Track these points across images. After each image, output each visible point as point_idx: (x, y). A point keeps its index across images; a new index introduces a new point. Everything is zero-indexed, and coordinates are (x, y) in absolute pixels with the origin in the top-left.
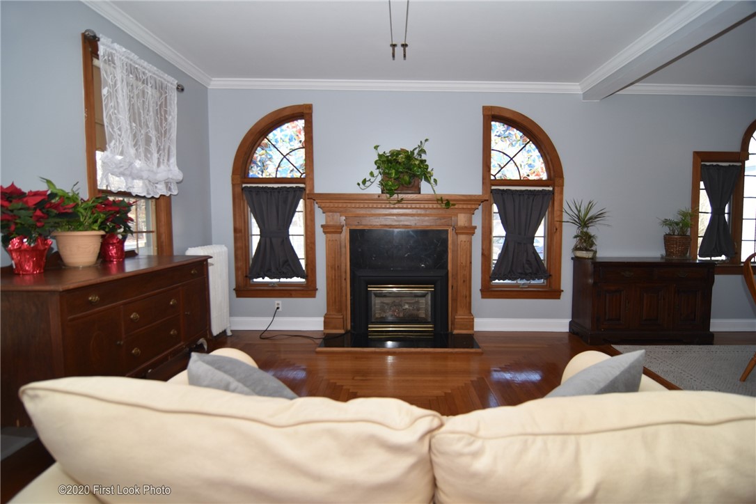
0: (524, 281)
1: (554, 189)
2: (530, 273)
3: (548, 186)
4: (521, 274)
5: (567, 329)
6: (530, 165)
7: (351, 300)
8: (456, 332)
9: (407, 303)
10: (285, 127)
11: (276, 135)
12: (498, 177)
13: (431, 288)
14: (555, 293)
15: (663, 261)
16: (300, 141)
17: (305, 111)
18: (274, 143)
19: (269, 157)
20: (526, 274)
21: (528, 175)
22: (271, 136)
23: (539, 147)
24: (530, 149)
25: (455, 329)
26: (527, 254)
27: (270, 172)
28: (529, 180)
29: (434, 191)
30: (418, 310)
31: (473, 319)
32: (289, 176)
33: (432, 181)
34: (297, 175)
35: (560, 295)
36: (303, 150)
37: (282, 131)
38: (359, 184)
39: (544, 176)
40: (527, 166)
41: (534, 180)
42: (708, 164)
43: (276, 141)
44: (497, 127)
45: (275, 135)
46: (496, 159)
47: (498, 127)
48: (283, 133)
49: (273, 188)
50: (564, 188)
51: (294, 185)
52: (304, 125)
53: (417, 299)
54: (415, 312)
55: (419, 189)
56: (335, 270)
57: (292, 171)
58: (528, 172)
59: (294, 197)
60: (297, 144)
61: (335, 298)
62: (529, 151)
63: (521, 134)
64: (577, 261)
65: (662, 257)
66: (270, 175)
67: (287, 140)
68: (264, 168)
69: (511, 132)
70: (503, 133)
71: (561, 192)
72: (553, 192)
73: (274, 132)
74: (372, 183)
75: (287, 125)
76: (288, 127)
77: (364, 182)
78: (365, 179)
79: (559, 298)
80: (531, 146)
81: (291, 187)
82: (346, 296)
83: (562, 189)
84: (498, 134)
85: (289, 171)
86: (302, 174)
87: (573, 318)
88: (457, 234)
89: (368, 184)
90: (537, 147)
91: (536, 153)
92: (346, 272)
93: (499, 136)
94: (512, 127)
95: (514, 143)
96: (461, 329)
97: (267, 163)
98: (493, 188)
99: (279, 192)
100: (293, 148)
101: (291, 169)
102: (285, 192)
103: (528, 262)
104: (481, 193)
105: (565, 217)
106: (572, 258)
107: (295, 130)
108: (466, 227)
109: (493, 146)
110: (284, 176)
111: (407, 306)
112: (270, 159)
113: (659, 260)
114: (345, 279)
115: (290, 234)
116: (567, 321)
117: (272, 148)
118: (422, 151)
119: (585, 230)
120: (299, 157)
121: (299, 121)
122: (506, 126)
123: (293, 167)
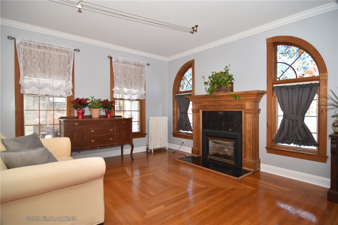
6: (304, 68)
9: (228, 149)
12: (281, 79)
21: (304, 75)
24: (304, 57)
28: (304, 78)
40: (302, 69)
41: (308, 77)
46: (280, 68)
47: (281, 48)
58: (303, 72)
69: (290, 49)
70: (284, 51)
84: (281, 52)
93: (282, 53)
94: (291, 45)
98: (274, 85)
109: (279, 60)
122: (286, 46)
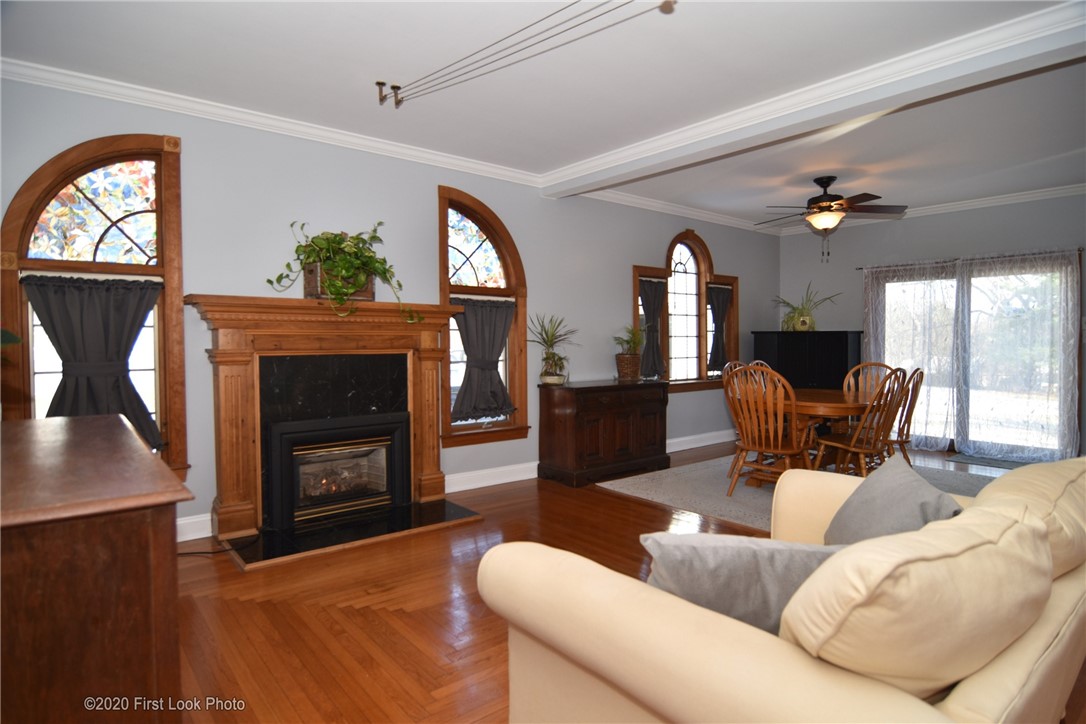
0: (489, 419)
1: (516, 300)
2: (496, 408)
3: (508, 296)
4: (485, 410)
5: (534, 475)
7: (263, 474)
8: (424, 500)
10: (114, 168)
11: (95, 180)
13: (388, 440)
14: (521, 432)
15: (617, 383)
16: (147, 199)
17: (167, 148)
18: (90, 196)
19: (77, 221)
20: (491, 410)
22: (82, 181)
23: (496, 246)
25: (421, 495)
26: (491, 382)
27: (81, 250)
29: (398, 298)
30: (360, 476)
31: (443, 477)
32: (123, 260)
33: (394, 282)
34: (142, 260)
35: (527, 432)
36: (154, 215)
37: (107, 175)
38: (270, 282)
39: (502, 284)
42: (644, 279)
43: (95, 192)
44: (453, 216)
45: (92, 182)
48: (110, 179)
49: (95, 282)
50: (528, 299)
51: (142, 279)
52: (154, 172)
53: (355, 461)
54: (358, 481)
55: (373, 294)
56: (237, 427)
57: (129, 251)
59: (141, 299)
60: (138, 204)
61: (238, 475)
62: (486, 251)
63: (477, 228)
64: (545, 389)
65: (615, 379)
66: (78, 255)
67: (119, 193)
68: (66, 239)
71: (525, 306)
72: (515, 305)
73: (91, 175)
74: (294, 281)
75: (118, 166)
76: (120, 170)
77: (280, 279)
78: (281, 275)
79: (526, 437)
80: (488, 245)
81: (134, 282)
82: (255, 470)
83: (525, 301)
85: (123, 251)
86: (150, 258)
87: (540, 459)
88: (420, 359)
89: (285, 282)
90: (494, 247)
91: (493, 254)
92: (254, 429)
95: (469, 238)
96: (429, 494)
97: (73, 232)
99: (108, 290)
100: (133, 209)
101: (127, 248)
102: (121, 291)
103: (494, 394)
104: (438, 303)
105: (530, 336)
106: (539, 386)
107: (135, 177)
108: (433, 350)
110: (111, 259)
111: (346, 474)
112: (82, 225)
113: (611, 383)
114: (254, 441)
115: (130, 368)
116: (535, 464)
117: (85, 204)
118: (375, 238)
119: (551, 350)
120: (145, 228)
121: (145, 162)
123: (130, 244)
